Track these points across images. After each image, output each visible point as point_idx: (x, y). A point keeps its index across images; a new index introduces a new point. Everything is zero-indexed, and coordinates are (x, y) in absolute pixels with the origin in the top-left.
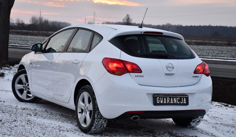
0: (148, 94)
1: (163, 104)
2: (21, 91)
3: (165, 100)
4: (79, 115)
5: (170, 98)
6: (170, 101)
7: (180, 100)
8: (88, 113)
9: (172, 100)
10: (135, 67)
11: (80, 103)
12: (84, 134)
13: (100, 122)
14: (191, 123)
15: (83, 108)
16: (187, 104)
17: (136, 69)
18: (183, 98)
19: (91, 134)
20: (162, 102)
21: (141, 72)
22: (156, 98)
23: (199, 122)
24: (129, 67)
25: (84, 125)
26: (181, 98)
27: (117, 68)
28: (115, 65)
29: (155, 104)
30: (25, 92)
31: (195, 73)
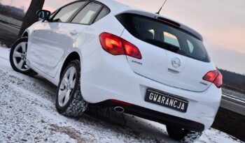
0: (141, 86)
1: (156, 103)
2: (18, 60)
3: (160, 98)
4: (60, 92)
5: (166, 98)
6: (165, 101)
7: (177, 104)
8: (69, 91)
9: (168, 101)
10: (135, 50)
11: (65, 79)
12: (58, 114)
14: (186, 138)
15: (66, 85)
16: (185, 111)
17: (136, 54)
18: (182, 103)
19: (65, 116)
20: (155, 99)
21: (140, 58)
22: (149, 93)
23: (195, 138)
24: (128, 49)
25: (61, 105)
26: (179, 102)
27: (114, 45)
28: (113, 42)
29: (147, 99)
30: (22, 61)
31: (203, 78)
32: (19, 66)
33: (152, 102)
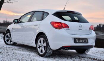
0: (72, 38)
1: (78, 43)
2: (8, 41)
3: (79, 41)
4: (38, 49)
5: (81, 40)
7: (85, 41)
8: (43, 47)
10: (66, 25)
11: (39, 43)
13: (49, 52)
14: (85, 52)
15: (40, 45)
16: (88, 43)
17: (67, 27)
18: (86, 40)
21: (69, 28)
22: (75, 40)
23: (88, 51)
24: (63, 25)
25: (41, 53)
27: (58, 26)
28: (57, 24)
30: (9, 41)
31: (90, 29)
32: (9, 43)
33: (77, 43)
